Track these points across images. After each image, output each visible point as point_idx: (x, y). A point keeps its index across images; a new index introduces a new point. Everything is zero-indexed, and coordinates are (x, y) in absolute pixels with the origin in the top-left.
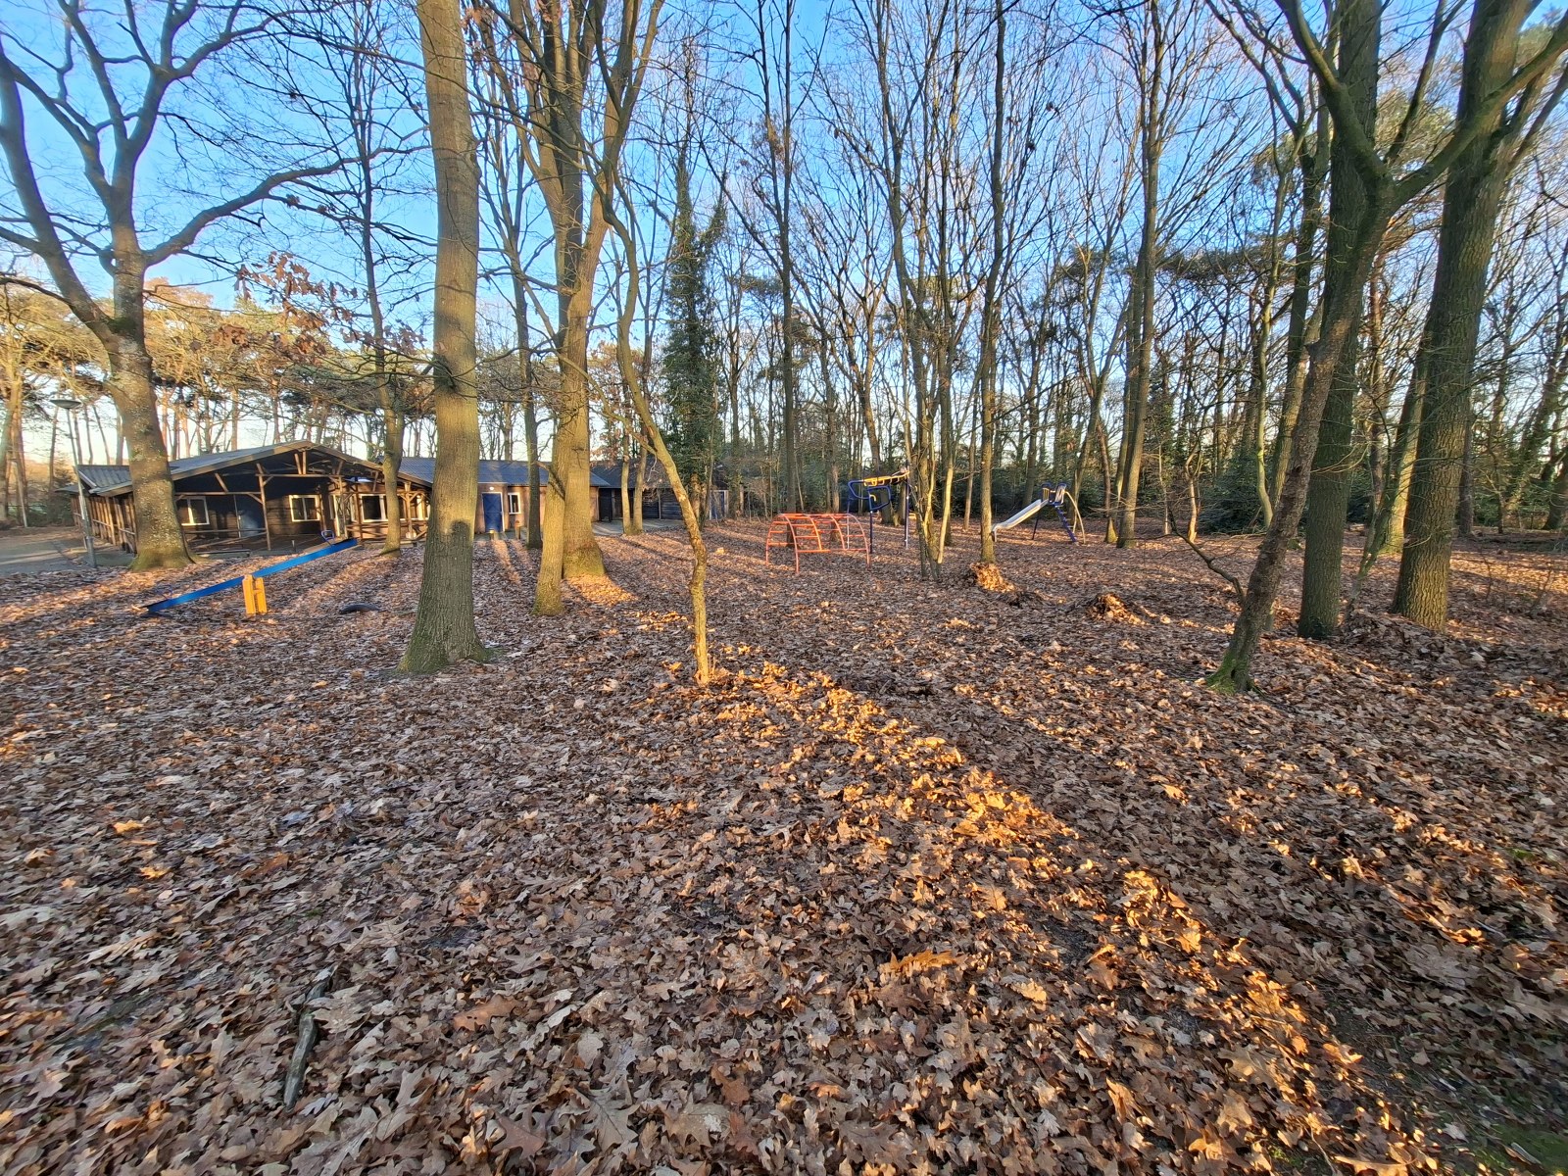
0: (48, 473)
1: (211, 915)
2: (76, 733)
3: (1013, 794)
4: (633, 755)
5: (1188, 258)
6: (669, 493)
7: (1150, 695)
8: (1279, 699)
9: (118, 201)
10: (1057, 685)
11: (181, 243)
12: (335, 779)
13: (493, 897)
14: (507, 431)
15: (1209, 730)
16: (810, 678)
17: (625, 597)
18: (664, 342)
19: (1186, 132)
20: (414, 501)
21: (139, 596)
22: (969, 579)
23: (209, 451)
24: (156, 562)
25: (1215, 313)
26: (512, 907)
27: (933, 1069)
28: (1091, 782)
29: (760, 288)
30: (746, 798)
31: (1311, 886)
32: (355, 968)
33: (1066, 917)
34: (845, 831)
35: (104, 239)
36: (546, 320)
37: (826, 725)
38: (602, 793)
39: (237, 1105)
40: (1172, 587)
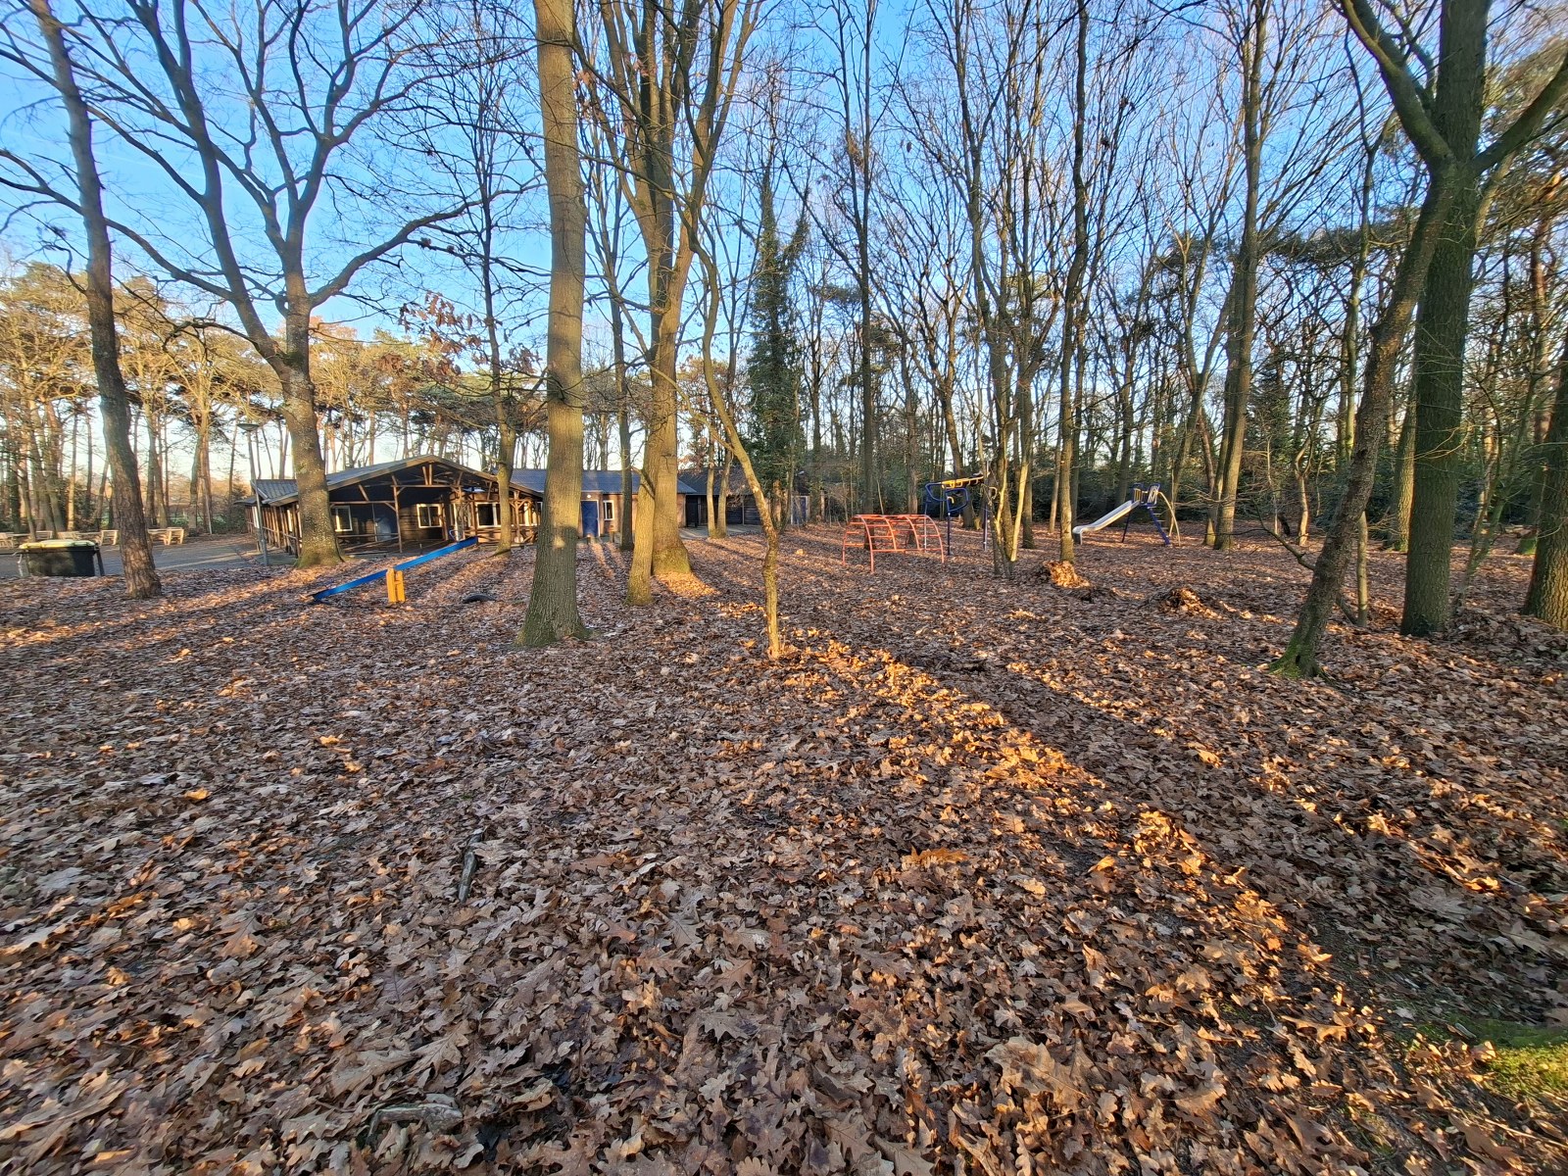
0: (227, 489)
1: (396, 794)
2: (278, 682)
3: (1047, 750)
4: (710, 707)
5: (1305, 238)
6: (750, 498)
7: (1206, 677)
8: (1349, 686)
9: (290, 252)
10: (1111, 666)
11: (338, 286)
12: (474, 716)
13: (598, 795)
14: (603, 443)
15: (1261, 708)
16: (871, 655)
17: (708, 591)
18: (748, 353)
19: (1297, 105)
20: (522, 509)
21: (304, 588)
22: (1042, 575)
23: (352, 467)
24: (316, 561)
25: (1339, 298)
26: (612, 802)
27: (938, 926)
28: (1126, 746)
29: (840, 297)
30: (803, 741)
31: (1329, 836)
32: (500, 829)
33: (1079, 842)
34: (887, 768)
35: (279, 286)
36: (640, 337)
37: (881, 692)
38: (682, 731)
39: (428, 898)
40: (1265, 586)
